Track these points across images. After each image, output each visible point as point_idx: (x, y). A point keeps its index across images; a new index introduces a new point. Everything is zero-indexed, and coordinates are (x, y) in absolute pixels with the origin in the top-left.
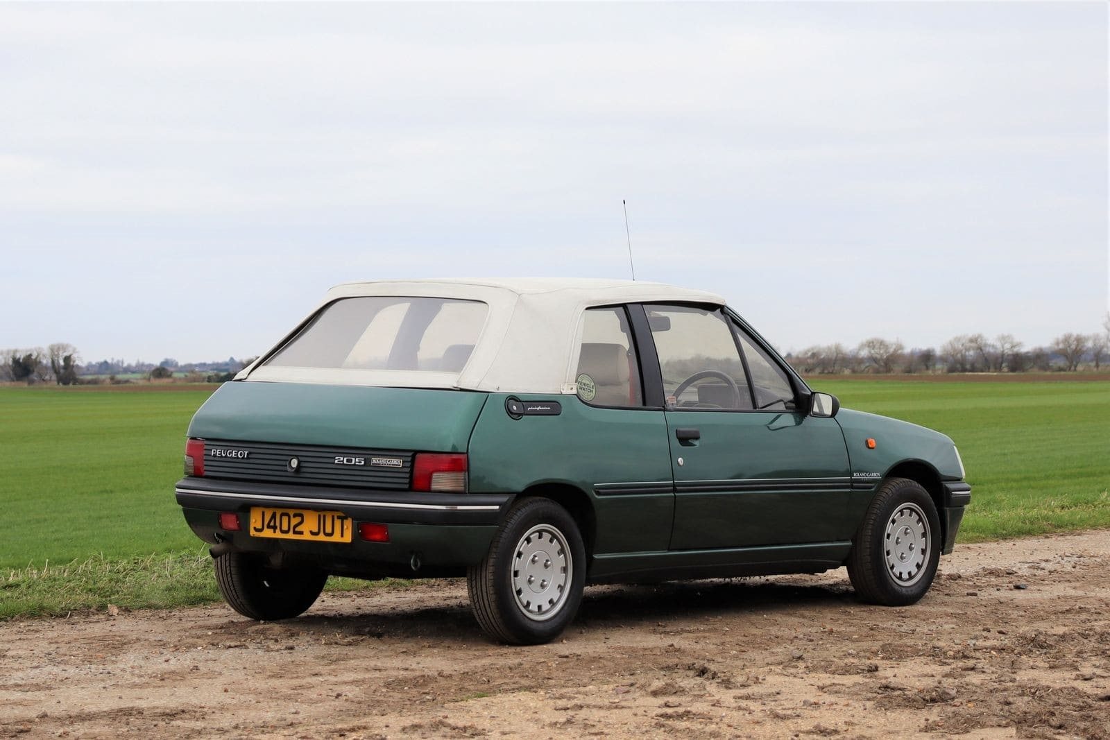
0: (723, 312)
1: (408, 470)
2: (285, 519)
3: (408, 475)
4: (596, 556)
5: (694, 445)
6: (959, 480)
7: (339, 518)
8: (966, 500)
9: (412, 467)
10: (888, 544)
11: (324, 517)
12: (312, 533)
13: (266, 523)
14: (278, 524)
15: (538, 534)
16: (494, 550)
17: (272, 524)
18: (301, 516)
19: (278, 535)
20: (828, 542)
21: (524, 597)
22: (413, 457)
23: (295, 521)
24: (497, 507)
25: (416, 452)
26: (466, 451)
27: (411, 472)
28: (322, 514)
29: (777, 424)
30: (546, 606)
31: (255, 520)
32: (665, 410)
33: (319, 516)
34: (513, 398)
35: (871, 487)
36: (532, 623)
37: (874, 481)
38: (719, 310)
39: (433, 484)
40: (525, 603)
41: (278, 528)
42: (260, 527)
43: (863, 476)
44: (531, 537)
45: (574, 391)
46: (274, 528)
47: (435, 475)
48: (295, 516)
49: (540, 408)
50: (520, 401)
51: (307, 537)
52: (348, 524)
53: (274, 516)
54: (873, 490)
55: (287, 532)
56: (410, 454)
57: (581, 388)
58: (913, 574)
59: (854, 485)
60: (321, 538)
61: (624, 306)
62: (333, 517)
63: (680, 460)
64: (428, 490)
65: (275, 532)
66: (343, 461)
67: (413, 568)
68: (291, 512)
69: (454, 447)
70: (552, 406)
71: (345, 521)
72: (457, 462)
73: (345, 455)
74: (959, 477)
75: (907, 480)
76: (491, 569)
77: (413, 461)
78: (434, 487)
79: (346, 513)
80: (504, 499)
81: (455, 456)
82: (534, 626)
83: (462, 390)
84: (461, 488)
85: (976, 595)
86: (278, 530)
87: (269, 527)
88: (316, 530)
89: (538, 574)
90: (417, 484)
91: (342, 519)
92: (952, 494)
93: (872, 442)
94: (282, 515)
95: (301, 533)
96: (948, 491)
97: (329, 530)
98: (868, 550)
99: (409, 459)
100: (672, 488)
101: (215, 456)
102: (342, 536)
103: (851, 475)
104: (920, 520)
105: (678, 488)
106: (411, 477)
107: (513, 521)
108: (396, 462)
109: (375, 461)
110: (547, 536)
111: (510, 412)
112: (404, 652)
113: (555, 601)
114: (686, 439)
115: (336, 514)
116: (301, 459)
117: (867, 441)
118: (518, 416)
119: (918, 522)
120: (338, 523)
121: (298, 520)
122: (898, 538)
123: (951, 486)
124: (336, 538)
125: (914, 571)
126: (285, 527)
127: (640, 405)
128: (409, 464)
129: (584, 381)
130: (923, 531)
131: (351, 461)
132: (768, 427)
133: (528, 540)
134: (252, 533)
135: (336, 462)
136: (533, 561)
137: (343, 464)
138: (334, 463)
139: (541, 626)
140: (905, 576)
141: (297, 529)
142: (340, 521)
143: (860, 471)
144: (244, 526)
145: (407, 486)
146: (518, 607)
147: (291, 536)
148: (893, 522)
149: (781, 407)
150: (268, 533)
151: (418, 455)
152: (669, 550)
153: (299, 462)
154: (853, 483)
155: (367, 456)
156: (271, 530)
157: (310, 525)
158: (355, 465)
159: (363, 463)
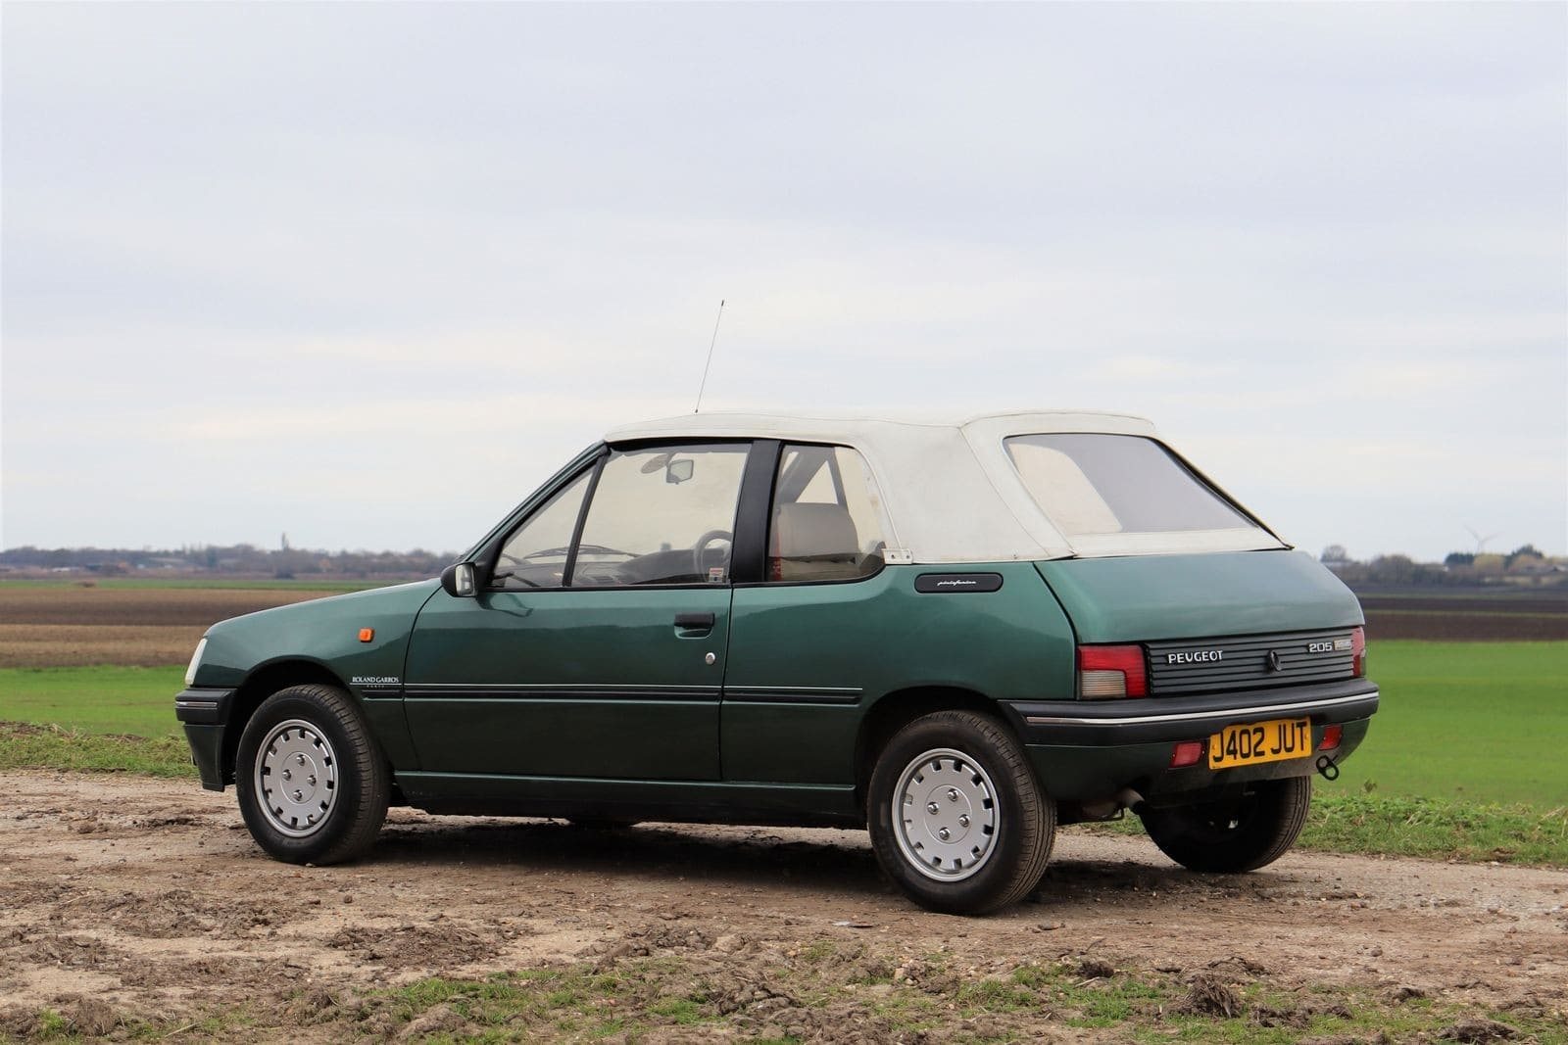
2: (1245, 737)
7: (1298, 726)
11: (1285, 727)
12: (1273, 752)
13: (1225, 748)
14: (1238, 748)
17: (1232, 748)
18: (1261, 730)
19: (1240, 762)
23: (1255, 738)
28: (1282, 723)
31: (1215, 747)
33: (1280, 726)
41: (1239, 752)
42: (1219, 755)
46: (1234, 752)
48: (1255, 732)
51: (1269, 757)
52: (1308, 731)
53: (1233, 738)
55: (1246, 756)
60: (1283, 756)
62: (1293, 724)
65: (1235, 758)
68: (1251, 728)
71: (1304, 728)
79: (1299, 718)
86: (1238, 755)
87: (1229, 752)
88: (1276, 747)
91: (1302, 725)
94: (1243, 732)
95: (1262, 754)
97: (1289, 745)
101: (1175, 663)
102: (1302, 749)
109: (1337, 644)
115: (1295, 722)
116: (1278, 652)
120: (1297, 731)
121: (1259, 735)
124: (1297, 754)
126: (1245, 750)
131: (1321, 647)
134: (1213, 765)
135: (1311, 651)
137: (1317, 652)
138: (1309, 653)
141: (1258, 750)
142: (1299, 729)
147: (1252, 760)
150: (1228, 762)
155: (1332, 639)
156: (1232, 756)
157: (1271, 740)
158: (1325, 652)
159: (1331, 649)
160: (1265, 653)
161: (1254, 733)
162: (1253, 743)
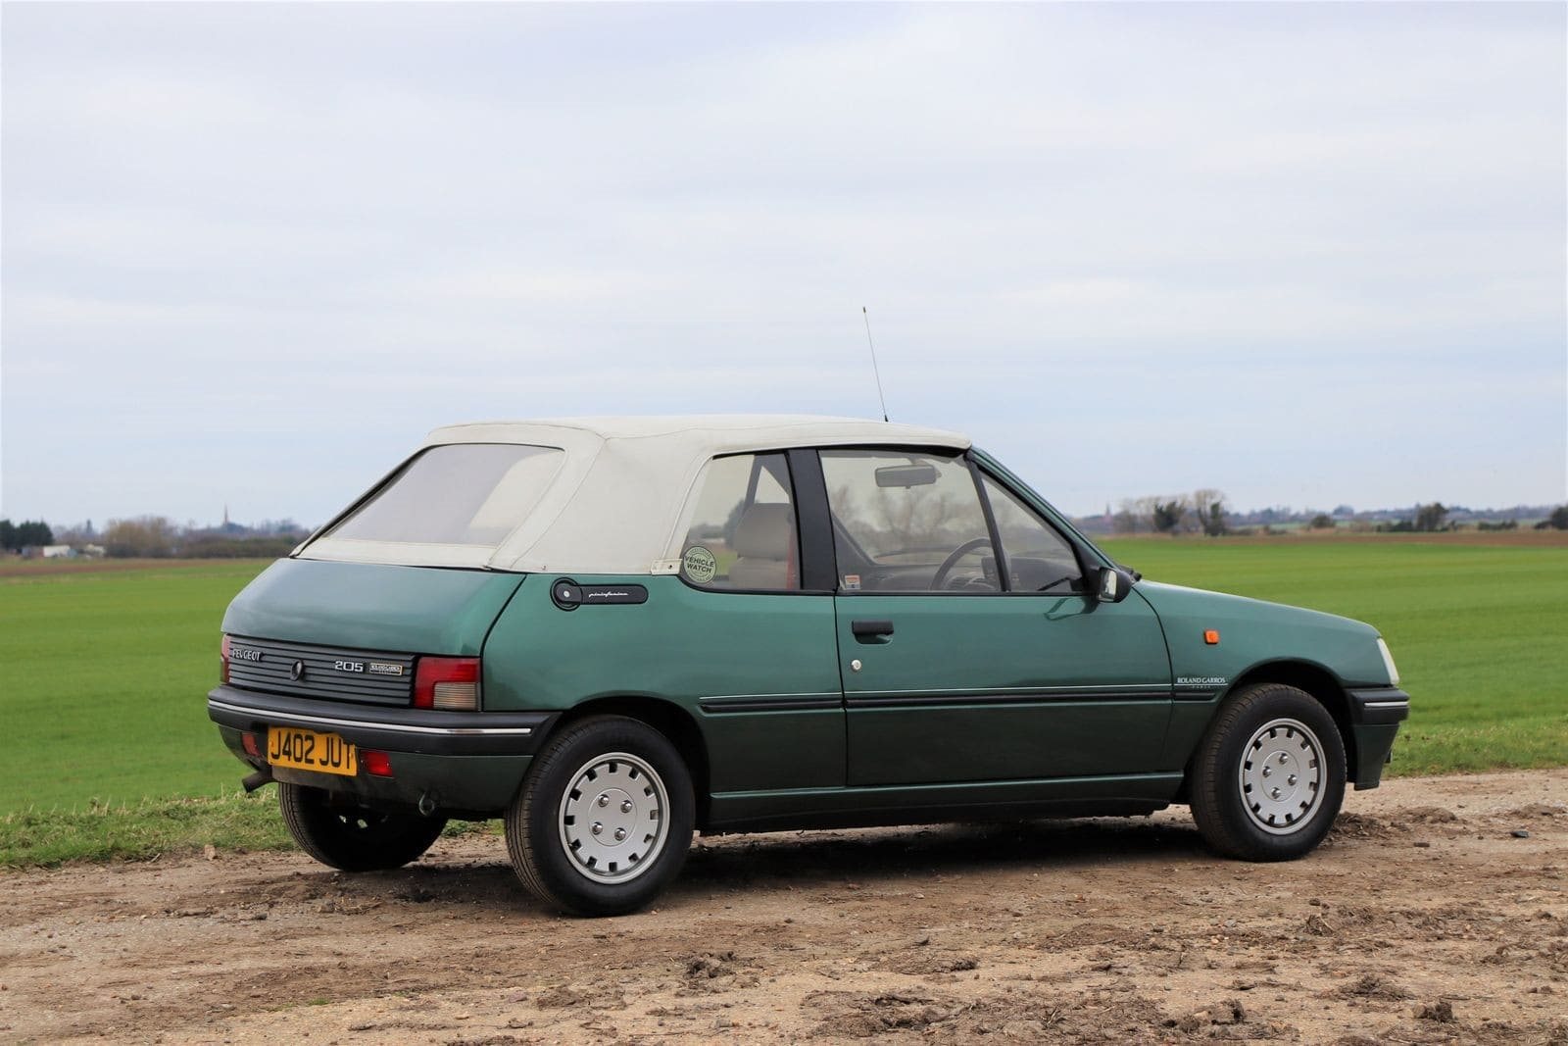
0: (966, 458)
1: (408, 679)
2: (298, 741)
3: (408, 687)
4: (715, 796)
5: (887, 642)
6: (1387, 686)
7: (344, 743)
8: (1401, 714)
9: (414, 675)
10: (1245, 777)
11: (332, 740)
12: (324, 763)
13: (282, 748)
14: (292, 749)
15: (608, 765)
16: (531, 787)
17: (287, 749)
18: (311, 740)
19: (293, 764)
20: (1139, 773)
21: (584, 853)
22: (415, 662)
23: (307, 745)
24: (529, 730)
25: (418, 656)
26: (478, 655)
27: (413, 682)
28: (328, 735)
29: (1061, 611)
30: (624, 863)
31: (273, 743)
32: (836, 593)
33: (328, 741)
34: (565, 581)
35: (1210, 698)
36: (598, 887)
37: (1214, 689)
38: (961, 456)
39: (436, 698)
40: (586, 860)
41: (293, 754)
42: (276, 753)
43: (1195, 682)
44: (596, 770)
45: (676, 570)
46: (288, 753)
47: (438, 687)
49: (609, 594)
50: (577, 585)
51: (317, 767)
52: (353, 748)
53: (288, 740)
54: (1213, 701)
55: (298, 760)
56: (411, 658)
57: (689, 566)
58: (1294, 817)
59: (1177, 694)
60: (330, 769)
61: (785, 451)
62: (340, 742)
63: (856, 664)
64: (429, 707)
65: (289, 759)
66: (342, 667)
67: (422, 812)
68: (303, 734)
69: (465, 647)
70: (632, 592)
71: (349, 747)
72: (471, 669)
73: (346, 658)
74: (1385, 682)
75: (1283, 686)
76: (525, 814)
77: (414, 668)
78: (437, 703)
79: (348, 737)
80: (539, 719)
81: (464, 661)
82: (599, 891)
83: (493, 570)
84: (471, 705)
85: (1426, 845)
86: (292, 757)
87: (284, 752)
88: (325, 759)
89: (611, 820)
90: (419, 700)
91: (348, 744)
92: (1365, 706)
93: (1213, 635)
94: (296, 738)
95: (311, 761)
96: (1359, 704)
97: (336, 760)
98: (1212, 784)
99: (410, 665)
100: (839, 701)
101: (235, 657)
102: (348, 767)
103: (1173, 680)
104: (1307, 741)
105: (849, 701)
106: (413, 689)
107: (561, 749)
108: (396, 668)
109: (374, 666)
110: (624, 770)
111: (558, 601)
112: (397, 926)
113: (640, 857)
114: (869, 634)
115: (341, 738)
116: (306, 663)
117: (1205, 635)
118: (574, 604)
119: (1303, 746)
120: (344, 747)
121: (309, 744)
122: (1267, 768)
123: (1360, 694)
124: (342, 770)
125: (1297, 812)
126: (298, 753)
127: (797, 588)
128: (409, 672)
129: (697, 557)
130: (1313, 758)
131: (348, 666)
132: (1048, 618)
133: (591, 775)
134: (270, 760)
136: (601, 803)
137: (343, 671)
138: (334, 669)
139: (612, 892)
140: (1280, 819)
141: (308, 757)
142: (346, 747)
143: (1189, 676)
144: (262, 748)
145: (407, 702)
146: (572, 866)
147: (303, 765)
148: (1257, 745)
149: (1066, 587)
150: (283, 761)
151: (423, 660)
152: (848, 786)
153: (304, 667)
154: (1175, 693)
155: (366, 661)
156: (287, 757)
157: (319, 752)
158: (354, 671)
159: (361, 670)
160: (293, 661)
161: (306, 739)
162: (305, 749)
